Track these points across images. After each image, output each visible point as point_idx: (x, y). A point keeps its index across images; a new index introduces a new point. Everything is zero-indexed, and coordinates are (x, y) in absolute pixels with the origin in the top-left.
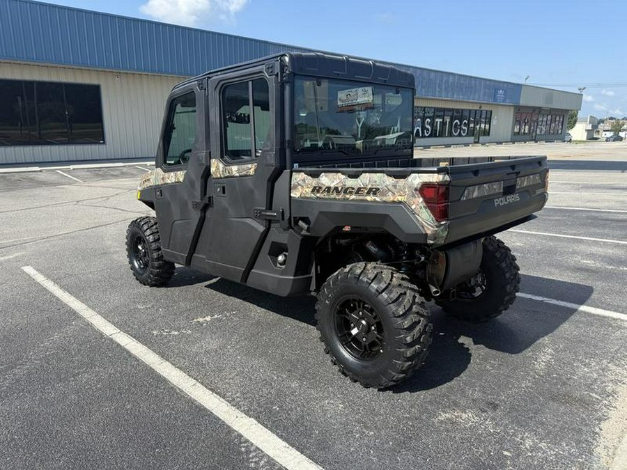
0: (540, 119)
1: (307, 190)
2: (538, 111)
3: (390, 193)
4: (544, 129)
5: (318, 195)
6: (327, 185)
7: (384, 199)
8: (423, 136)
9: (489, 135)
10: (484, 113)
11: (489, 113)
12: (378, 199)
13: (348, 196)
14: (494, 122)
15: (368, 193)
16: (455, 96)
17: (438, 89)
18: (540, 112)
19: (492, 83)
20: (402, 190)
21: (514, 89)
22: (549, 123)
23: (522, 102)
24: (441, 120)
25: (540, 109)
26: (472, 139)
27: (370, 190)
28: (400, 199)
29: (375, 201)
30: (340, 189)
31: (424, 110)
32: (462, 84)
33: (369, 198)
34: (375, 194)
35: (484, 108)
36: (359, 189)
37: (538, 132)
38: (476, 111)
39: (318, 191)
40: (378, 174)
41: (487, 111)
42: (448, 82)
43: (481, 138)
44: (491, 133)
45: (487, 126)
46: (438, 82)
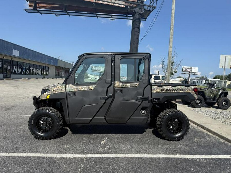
0: (63, 71)
1: (159, 90)
2: (62, 68)
3: (186, 90)
4: (64, 74)
5: (163, 92)
6: (166, 89)
7: (185, 92)
8: (26, 74)
9: (48, 75)
10: (46, 67)
11: (48, 67)
12: (183, 92)
13: (174, 91)
14: (49, 71)
15: (180, 91)
16: (38, 60)
17: (32, 57)
18: (62, 69)
19: (49, 57)
20: (189, 90)
21: (56, 60)
22: (65, 72)
23: (58, 65)
24: (32, 69)
25: (62, 67)
26: (43, 76)
27: (181, 90)
28: (189, 91)
29: (182, 92)
30: (171, 90)
31: (26, 64)
32: (40, 56)
33: (180, 92)
34: (182, 91)
35: (46, 66)
36: (177, 90)
37: (62, 75)
38: (44, 66)
39: (163, 91)
40: (182, 86)
41: (47, 67)
42: (35, 55)
43: (46, 76)
44: (49, 75)
45: (47, 72)
46: (32, 54)
